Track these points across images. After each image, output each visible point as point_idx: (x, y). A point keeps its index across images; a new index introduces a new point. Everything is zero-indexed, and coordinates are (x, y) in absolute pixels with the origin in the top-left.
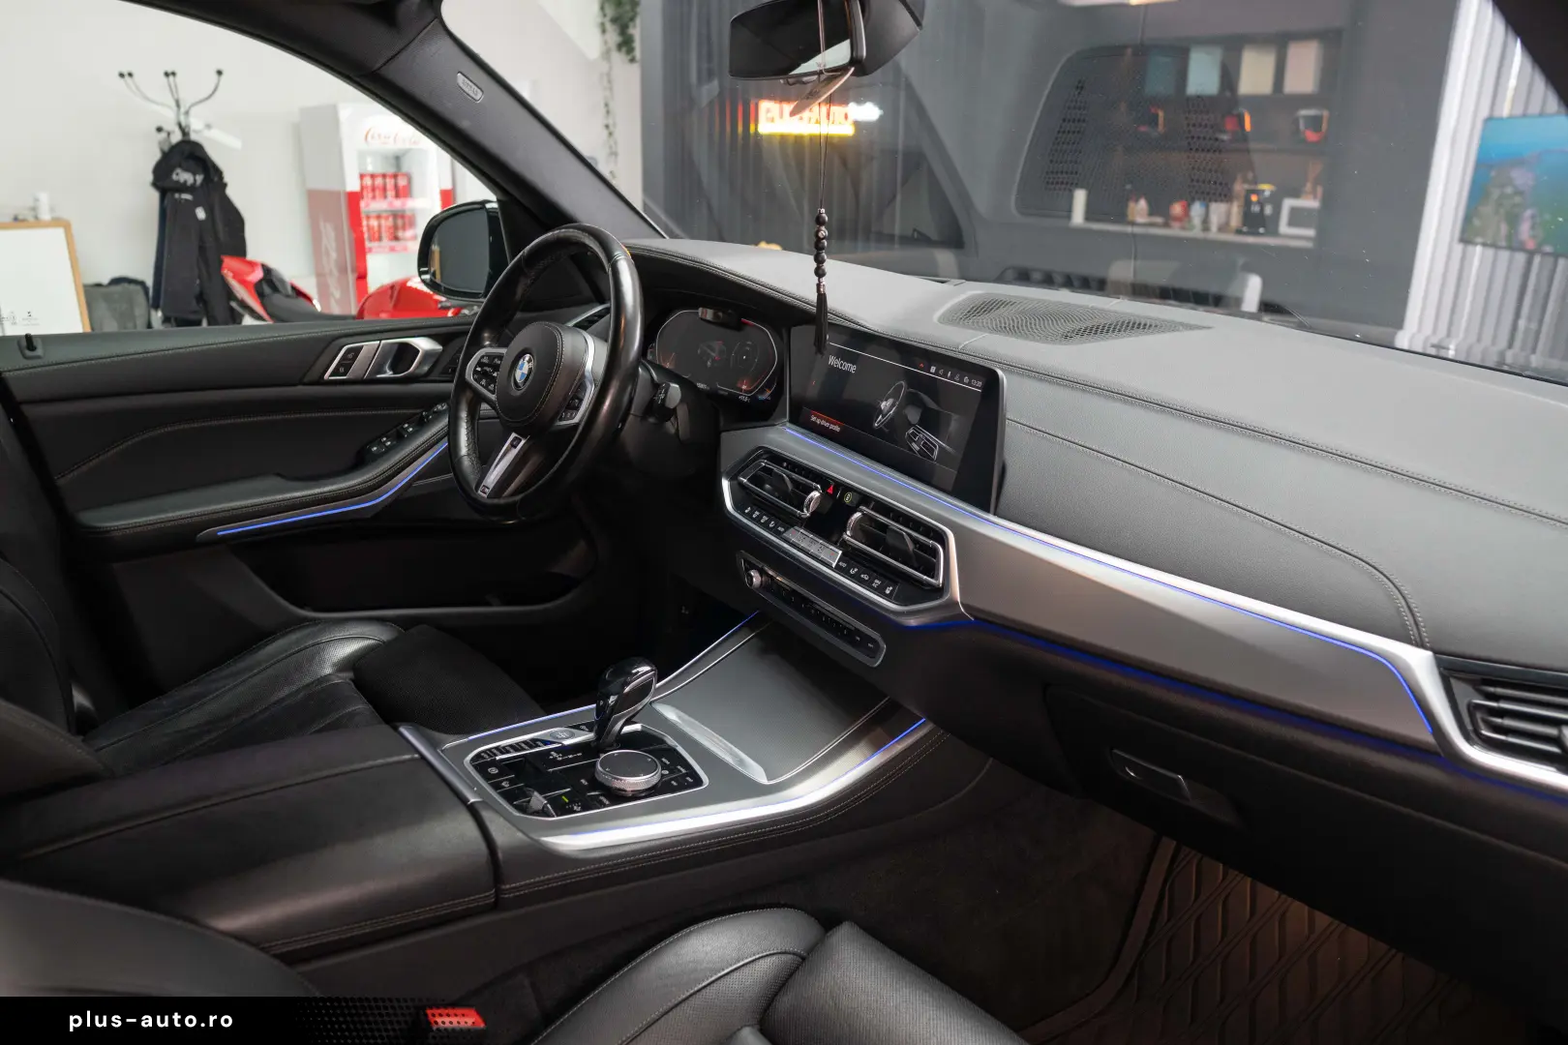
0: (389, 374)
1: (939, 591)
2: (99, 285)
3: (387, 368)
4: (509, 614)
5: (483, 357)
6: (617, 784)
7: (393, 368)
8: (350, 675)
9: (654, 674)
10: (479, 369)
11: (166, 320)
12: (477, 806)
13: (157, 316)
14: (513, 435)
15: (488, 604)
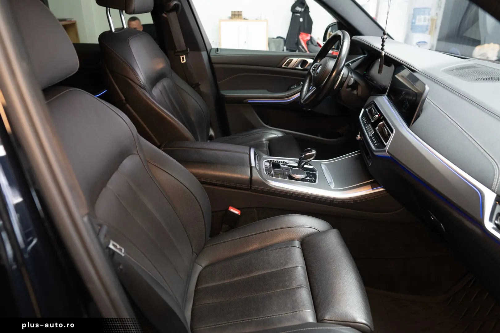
0: (300, 68)
1: (385, 146)
2: (273, 38)
3: (299, 66)
4: (322, 140)
5: (315, 65)
6: (293, 176)
7: (301, 66)
8: (268, 142)
9: (315, 153)
10: (313, 68)
11: (287, 49)
12: (253, 167)
13: (285, 48)
14: (314, 87)
15: (317, 136)
